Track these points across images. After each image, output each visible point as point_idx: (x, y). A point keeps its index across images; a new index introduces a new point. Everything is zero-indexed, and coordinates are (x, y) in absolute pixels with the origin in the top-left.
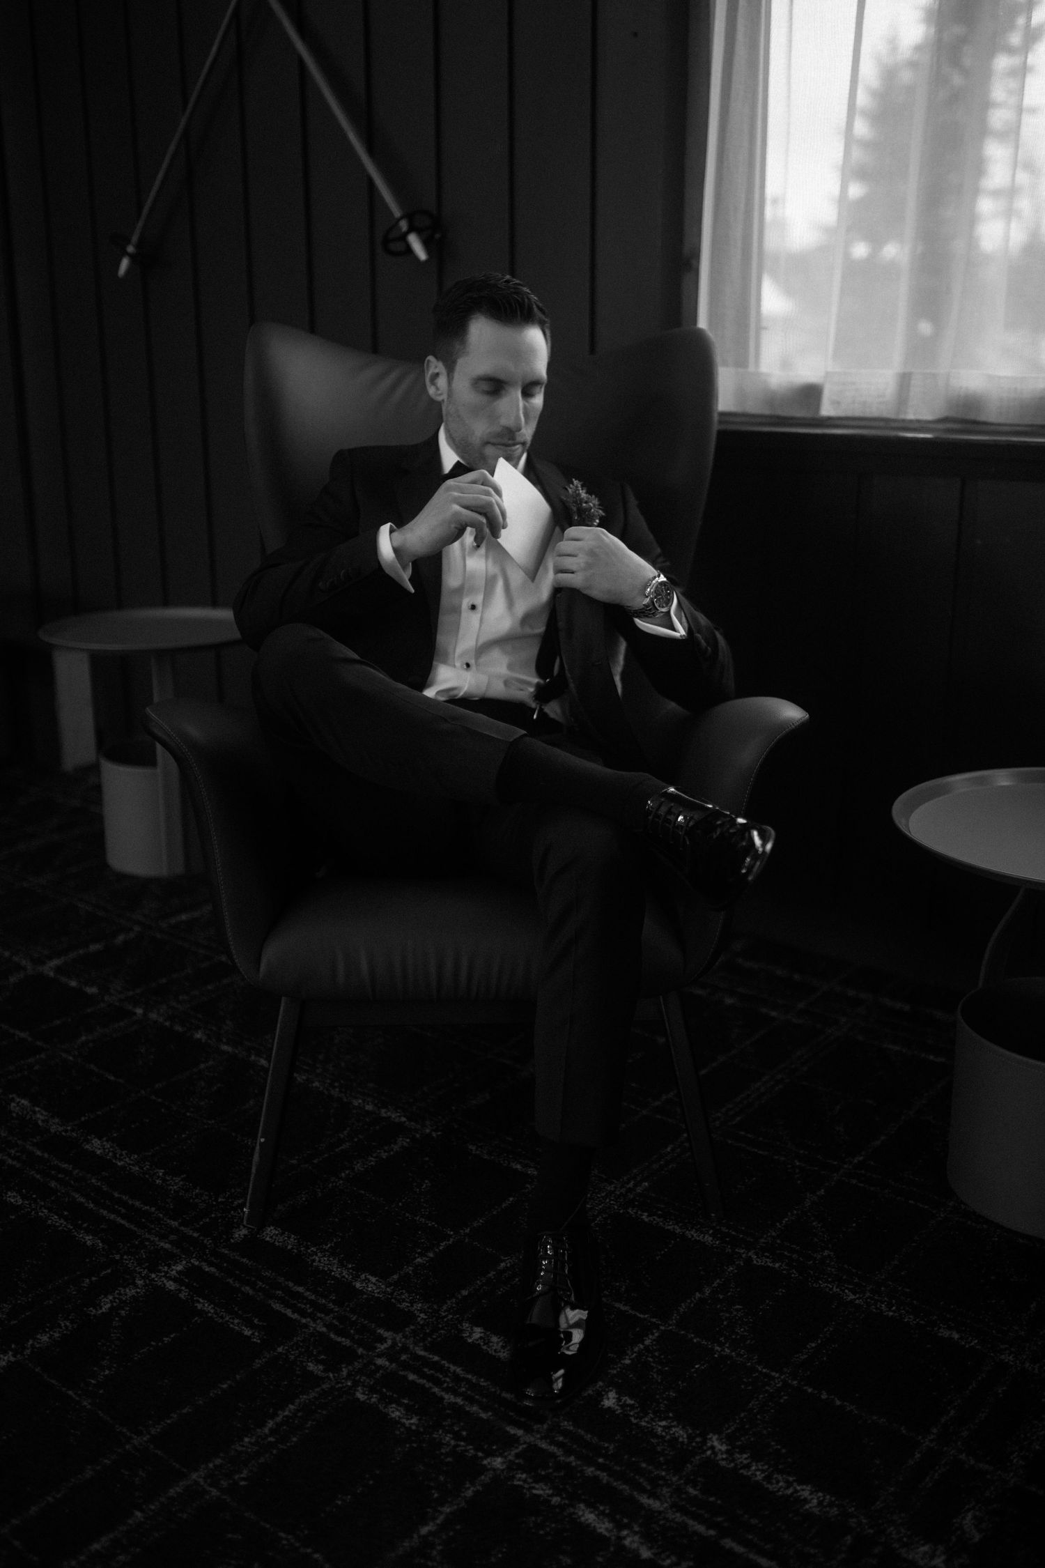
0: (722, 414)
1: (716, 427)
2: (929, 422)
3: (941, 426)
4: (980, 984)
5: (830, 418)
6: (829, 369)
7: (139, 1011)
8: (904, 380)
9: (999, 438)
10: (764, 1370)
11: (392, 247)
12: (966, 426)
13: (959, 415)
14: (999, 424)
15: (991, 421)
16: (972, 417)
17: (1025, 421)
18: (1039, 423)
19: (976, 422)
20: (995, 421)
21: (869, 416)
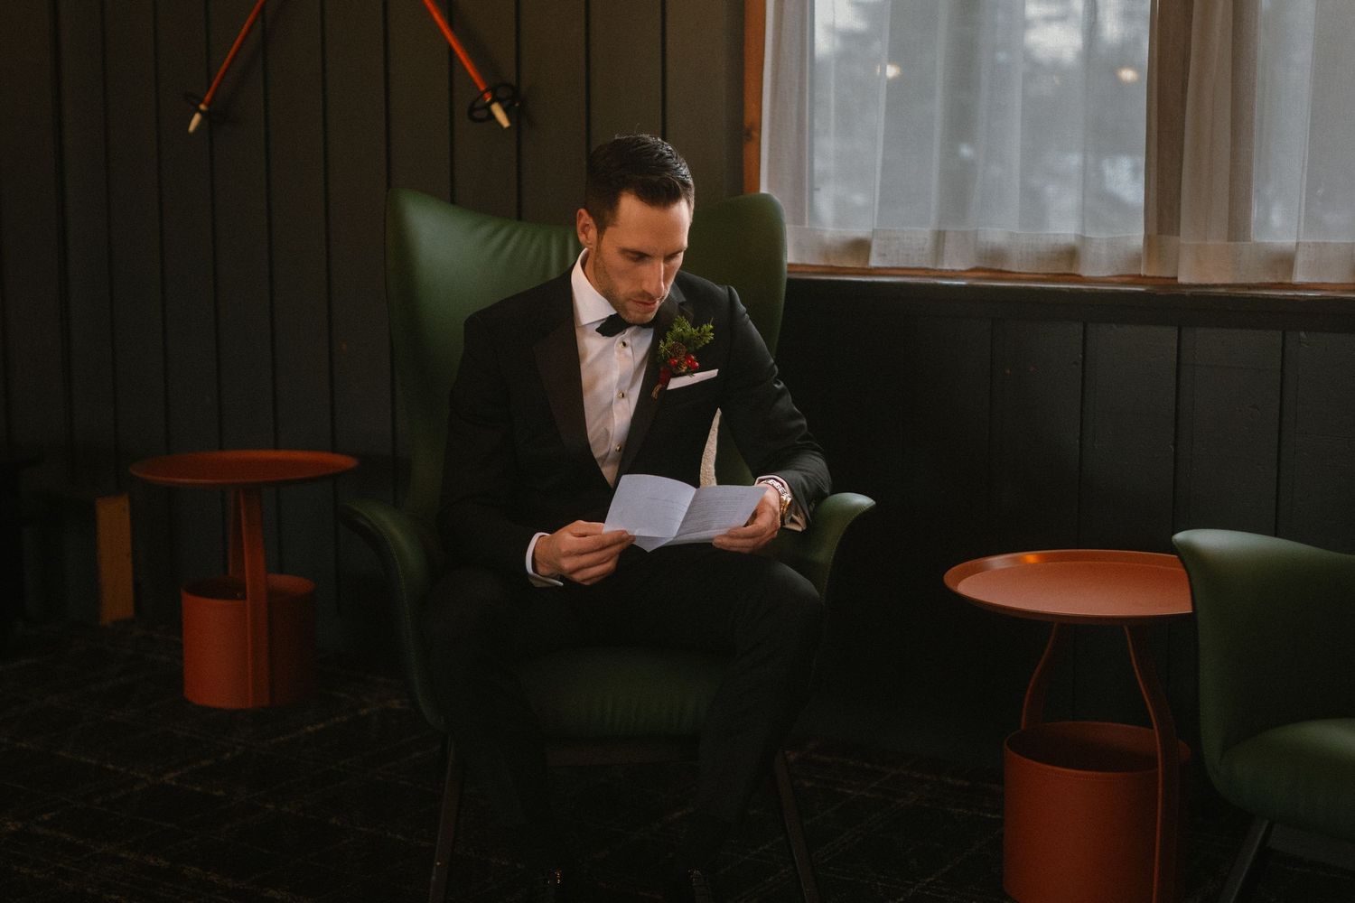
0: (790, 265)
1: (786, 276)
2: (964, 272)
3: (975, 274)
4: (1023, 727)
5: (878, 268)
6: (875, 227)
7: (270, 806)
8: (940, 237)
9: (1019, 285)
11: (477, 114)
12: (993, 274)
13: (988, 266)
14: (1020, 273)
15: (1014, 270)
16: (998, 267)
17: (1042, 270)
18: (1054, 272)
19: (1001, 271)
20: (1017, 270)
21: (911, 266)
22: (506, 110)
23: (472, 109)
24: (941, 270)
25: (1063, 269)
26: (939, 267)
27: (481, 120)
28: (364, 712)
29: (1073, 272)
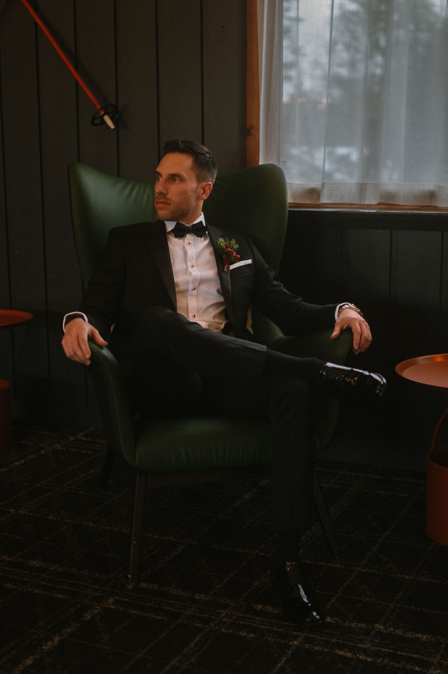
0: (289, 203)
1: (288, 209)
2: (375, 205)
3: (380, 206)
5: (325, 204)
6: (324, 182)
8: (363, 186)
10: (385, 603)
11: (96, 122)
12: (389, 207)
13: (385, 202)
14: (404, 206)
15: (400, 204)
16: (391, 202)
17: (416, 204)
18: (422, 205)
19: (392, 205)
20: (402, 204)
21: (344, 202)
22: (112, 119)
23: (93, 119)
24: (364, 205)
25: (427, 203)
26: (363, 203)
27: (99, 125)
28: (43, 452)
29: (432, 205)
